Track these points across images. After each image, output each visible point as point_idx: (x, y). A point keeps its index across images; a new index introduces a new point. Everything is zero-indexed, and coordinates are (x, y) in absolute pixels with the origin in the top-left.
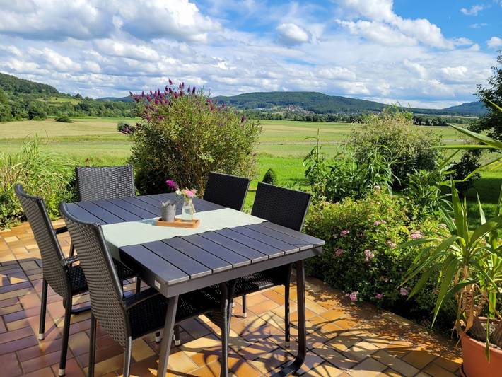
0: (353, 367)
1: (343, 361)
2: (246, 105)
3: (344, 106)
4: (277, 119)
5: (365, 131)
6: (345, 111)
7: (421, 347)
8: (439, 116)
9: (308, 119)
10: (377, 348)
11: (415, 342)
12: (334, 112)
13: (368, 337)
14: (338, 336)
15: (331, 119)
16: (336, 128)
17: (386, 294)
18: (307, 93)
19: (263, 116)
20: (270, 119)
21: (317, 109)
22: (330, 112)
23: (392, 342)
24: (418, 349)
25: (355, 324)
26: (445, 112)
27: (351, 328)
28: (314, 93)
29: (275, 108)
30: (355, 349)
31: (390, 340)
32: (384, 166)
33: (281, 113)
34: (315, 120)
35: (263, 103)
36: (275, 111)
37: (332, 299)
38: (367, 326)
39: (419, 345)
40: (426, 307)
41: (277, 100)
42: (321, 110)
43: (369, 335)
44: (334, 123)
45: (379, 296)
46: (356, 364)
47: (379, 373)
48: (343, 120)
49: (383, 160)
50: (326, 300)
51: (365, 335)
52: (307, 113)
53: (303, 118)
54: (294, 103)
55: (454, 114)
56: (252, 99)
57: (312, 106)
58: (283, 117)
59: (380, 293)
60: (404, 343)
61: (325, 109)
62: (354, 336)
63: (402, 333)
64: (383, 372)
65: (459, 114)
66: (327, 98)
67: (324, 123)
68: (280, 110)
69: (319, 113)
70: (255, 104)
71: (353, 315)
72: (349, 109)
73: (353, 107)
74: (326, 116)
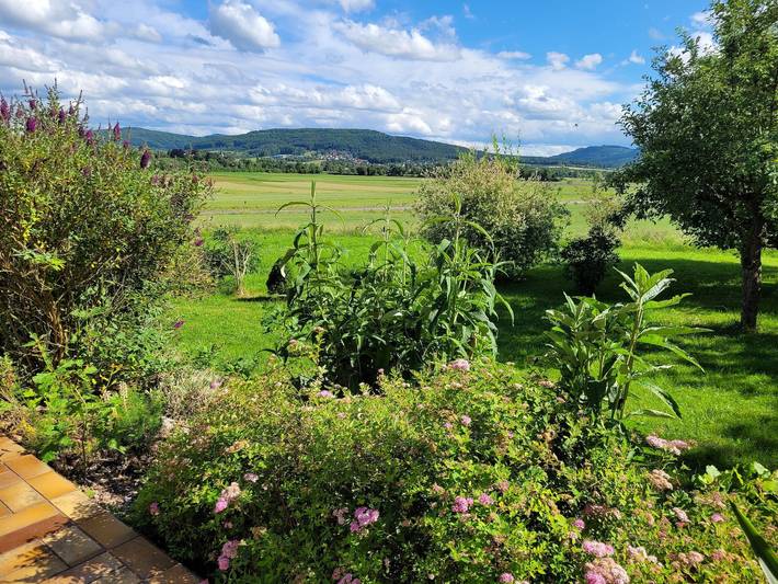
2: (260, 149)
3: (414, 151)
4: (312, 172)
6: (416, 160)
8: (546, 167)
9: (361, 172)
12: (399, 161)
15: (395, 172)
16: (402, 186)
18: (357, 131)
19: (290, 166)
20: (300, 172)
21: (372, 156)
22: (393, 161)
26: (554, 161)
28: (367, 131)
29: (308, 154)
32: (479, 274)
33: (317, 163)
34: (371, 173)
35: (288, 146)
36: (308, 159)
41: (311, 143)
42: (379, 158)
44: (399, 178)
48: (412, 173)
49: (474, 260)
52: (358, 163)
53: (352, 170)
54: (337, 148)
55: (565, 165)
56: (269, 139)
57: (366, 151)
58: (321, 168)
61: (385, 156)
65: (572, 164)
66: (387, 139)
67: (385, 177)
68: (315, 157)
69: (377, 162)
70: (275, 147)
72: (420, 157)
73: (427, 153)
74: (388, 166)
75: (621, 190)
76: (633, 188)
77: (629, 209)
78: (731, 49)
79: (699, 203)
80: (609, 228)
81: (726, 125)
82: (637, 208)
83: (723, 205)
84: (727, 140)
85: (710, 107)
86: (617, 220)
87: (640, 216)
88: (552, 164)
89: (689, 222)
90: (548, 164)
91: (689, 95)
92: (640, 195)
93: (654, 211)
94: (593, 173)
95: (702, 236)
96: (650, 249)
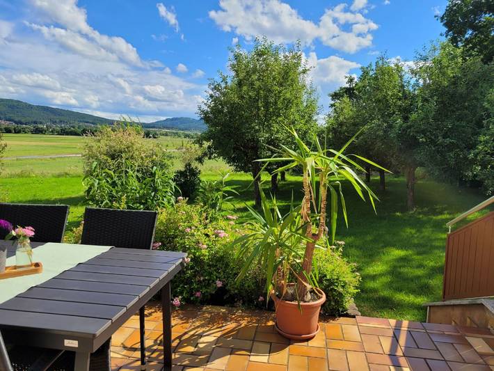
0: (208, 361)
1: (197, 360)
3: (52, 116)
5: (99, 144)
6: (55, 122)
7: (244, 323)
8: (148, 129)
9: (8, 131)
10: (215, 338)
11: (237, 321)
12: (41, 123)
13: (204, 332)
14: (181, 341)
15: (38, 131)
16: (45, 141)
17: (204, 290)
21: (17, 119)
22: (35, 123)
23: (223, 329)
24: (243, 325)
25: (188, 325)
27: (186, 330)
28: (12, 100)
30: (201, 346)
31: (220, 327)
34: (19, 132)
37: (155, 311)
38: (198, 324)
39: (241, 322)
40: (236, 291)
42: (23, 120)
43: (204, 329)
45: (198, 294)
46: (209, 357)
47: (229, 356)
48: (52, 131)
50: (150, 314)
51: (201, 331)
52: (5, 124)
55: (160, 128)
57: (11, 115)
59: (198, 291)
60: (231, 325)
61: (29, 119)
62: (193, 335)
63: (225, 319)
64: (231, 354)
65: (164, 128)
66: (30, 107)
67: (30, 135)
69: (22, 123)
71: (181, 319)
72: (58, 121)
73: (62, 118)
74: (31, 127)
75: (201, 145)
76: (206, 144)
77: (205, 154)
78: (240, 84)
79: (234, 152)
80: (195, 164)
81: (241, 116)
82: (208, 154)
83: (244, 152)
84: (243, 123)
85: (234, 108)
86: (200, 160)
87: (210, 158)
88: (152, 127)
89: (231, 160)
90: (149, 127)
91: (226, 103)
92: (209, 147)
93: (216, 155)
94: (177, 133)
95: (237, 166)
96: (212, 175)
